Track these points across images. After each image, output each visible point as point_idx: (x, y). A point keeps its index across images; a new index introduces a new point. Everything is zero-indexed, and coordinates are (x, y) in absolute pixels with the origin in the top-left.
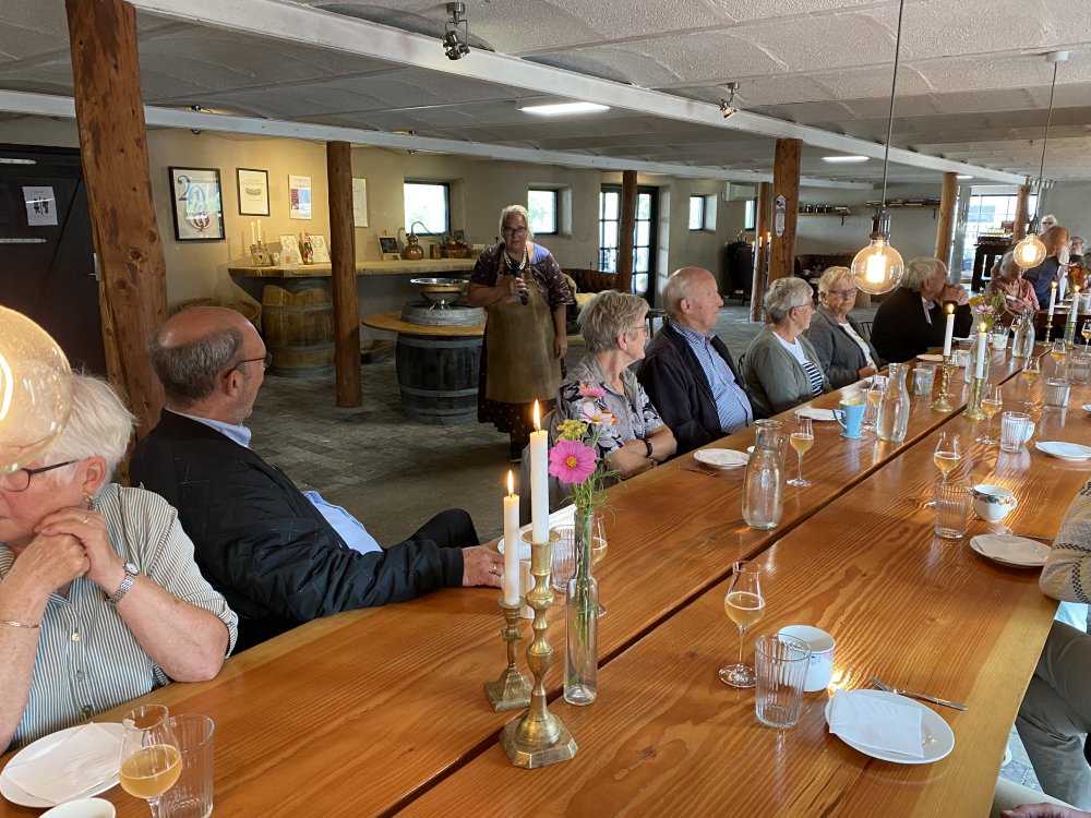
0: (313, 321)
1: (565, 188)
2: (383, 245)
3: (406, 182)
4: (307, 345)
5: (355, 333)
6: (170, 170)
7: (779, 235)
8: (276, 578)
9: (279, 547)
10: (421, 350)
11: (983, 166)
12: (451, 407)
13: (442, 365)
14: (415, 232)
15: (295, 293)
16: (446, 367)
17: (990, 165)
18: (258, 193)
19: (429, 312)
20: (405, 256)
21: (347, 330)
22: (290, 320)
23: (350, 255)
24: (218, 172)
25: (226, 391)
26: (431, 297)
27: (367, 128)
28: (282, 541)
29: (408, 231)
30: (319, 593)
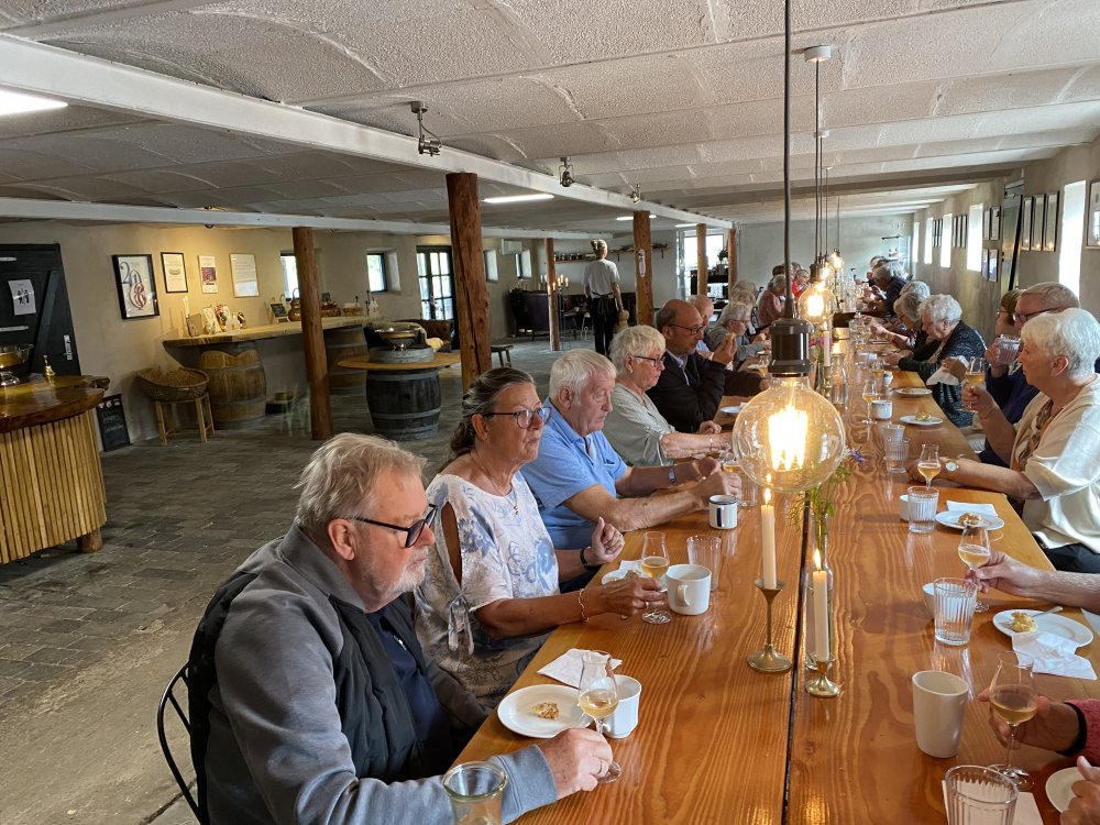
1: (390, 252)
2: (274, 310)
3: (282, 255)
4: (249, 398)
6: (115, 259)
7: (643, 276)
10: (397, 384)
12: (422, 425)
13: (415, 392)
15: (236, 355)
16: (418, 393)
18: (178, 273)
20: (292, 319)
22: (234, 379)
24: (149, 257)
26: (393, 342)
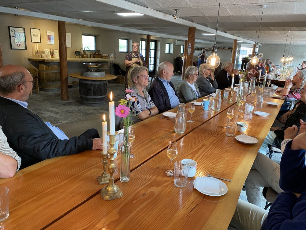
0: (54, 75)
1: (130, 39)
2: (76, 53)
3: (83, 35)
4: (52, 82)
5: (67, 79)
6: (9, 27)
7: (189, 54)
8: (34, 147)
9: (35, 138)
10: (86, 84)
11: (244, 38)
12: (95, 101)
13: (93, 88)
14: (85, 50)
15: (49, 66)
16: (94, 89)
17: (246, 38)
18: (37, 36)
19: (89, 73)
20: (83, 57)
21: (64, 78)
22: (47, 74)
23: (65, 55)
24: (24, 29)
25: (19, 91)
26: (89, 68)
27: (70, 17)
28: (36, 136)
29: (83, 49)
30: (48, 151)
